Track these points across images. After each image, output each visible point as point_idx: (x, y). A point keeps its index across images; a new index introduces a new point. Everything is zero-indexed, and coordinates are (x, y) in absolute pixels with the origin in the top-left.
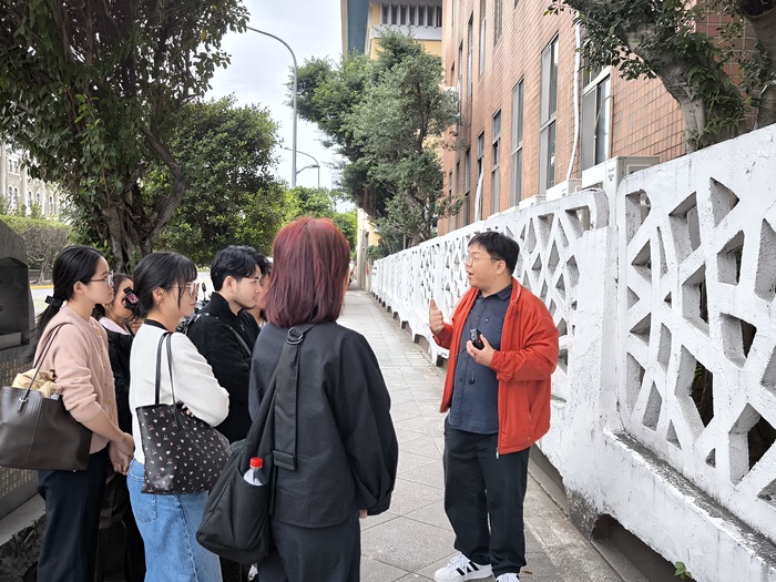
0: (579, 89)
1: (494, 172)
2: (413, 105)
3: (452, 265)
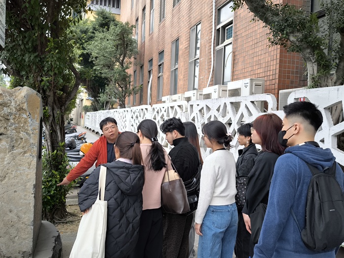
0: (214, 47)
1: (159, 77)
2: (121, 44)
3: (134, 117)
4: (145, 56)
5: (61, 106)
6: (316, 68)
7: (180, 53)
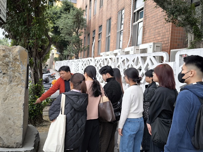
0: (132, 23)
1: (99, 41)
2: (76, 21)
3: (84, 65)
4: (91, 28)
5: (40, 57)
6: (193, 37)
7: (112, 27)
